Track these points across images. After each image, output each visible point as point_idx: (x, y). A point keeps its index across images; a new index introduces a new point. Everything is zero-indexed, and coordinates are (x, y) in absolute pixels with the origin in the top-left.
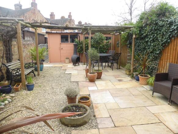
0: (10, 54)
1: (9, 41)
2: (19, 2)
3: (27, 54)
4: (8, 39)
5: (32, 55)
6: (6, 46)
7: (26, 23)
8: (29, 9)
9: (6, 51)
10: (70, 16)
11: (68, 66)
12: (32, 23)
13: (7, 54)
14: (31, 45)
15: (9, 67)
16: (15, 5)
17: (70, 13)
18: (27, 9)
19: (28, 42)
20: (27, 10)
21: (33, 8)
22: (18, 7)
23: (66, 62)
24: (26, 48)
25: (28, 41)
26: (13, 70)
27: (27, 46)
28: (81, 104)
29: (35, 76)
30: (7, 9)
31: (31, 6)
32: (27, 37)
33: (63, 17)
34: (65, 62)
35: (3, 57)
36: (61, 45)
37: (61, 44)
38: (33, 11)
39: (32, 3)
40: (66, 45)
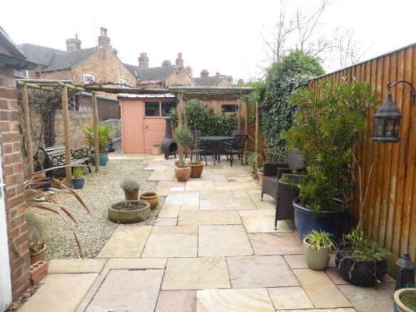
0: (51, 134)
1: (50, 113)
2: (76, 36)
3: (81, 136)
4: (50, 110)
5: (90, 138)
6: (46, 122)
7: (77, 86)
8: (93, 48)
9: (46, 129)
10: (179, 61)
11: (155, 160)
12: (86, 85)
13: (46, 134)
14: (89, 119)
15: (49, 153)
16: (68, 42)
17: (181, 54)
18: (90, 50)
19: (84, 116)
20: (90, 52)
21: (101, 47)
22: (74, 45)
23: (154, 153)
24: (80, 125)
25: (84, 113)
26: (55, 157)
27: (81, 122)
28: (143, 201)
29: (90, 171)
30: (52, 50)
31: (97, 44)
32: (83, 106)
33: (166, 64)
34: (151, 154)
35: (40, 139)
36: (146, 120)
37: (144, 118)
38: (101, 54)
39: (99, 37)
40: (154, 120)
